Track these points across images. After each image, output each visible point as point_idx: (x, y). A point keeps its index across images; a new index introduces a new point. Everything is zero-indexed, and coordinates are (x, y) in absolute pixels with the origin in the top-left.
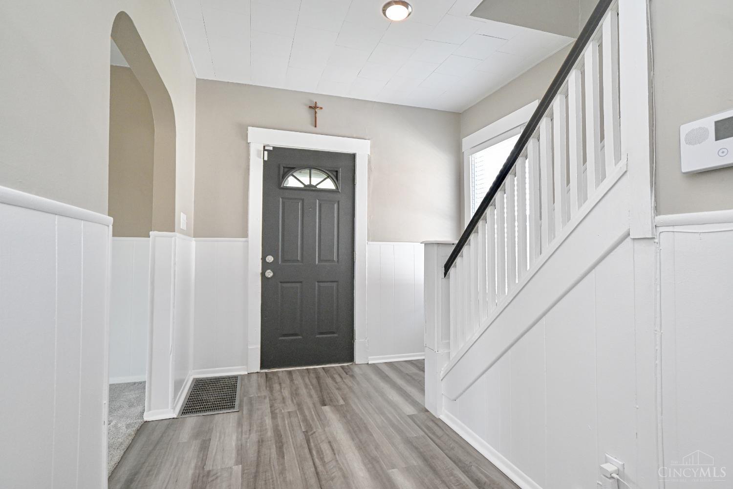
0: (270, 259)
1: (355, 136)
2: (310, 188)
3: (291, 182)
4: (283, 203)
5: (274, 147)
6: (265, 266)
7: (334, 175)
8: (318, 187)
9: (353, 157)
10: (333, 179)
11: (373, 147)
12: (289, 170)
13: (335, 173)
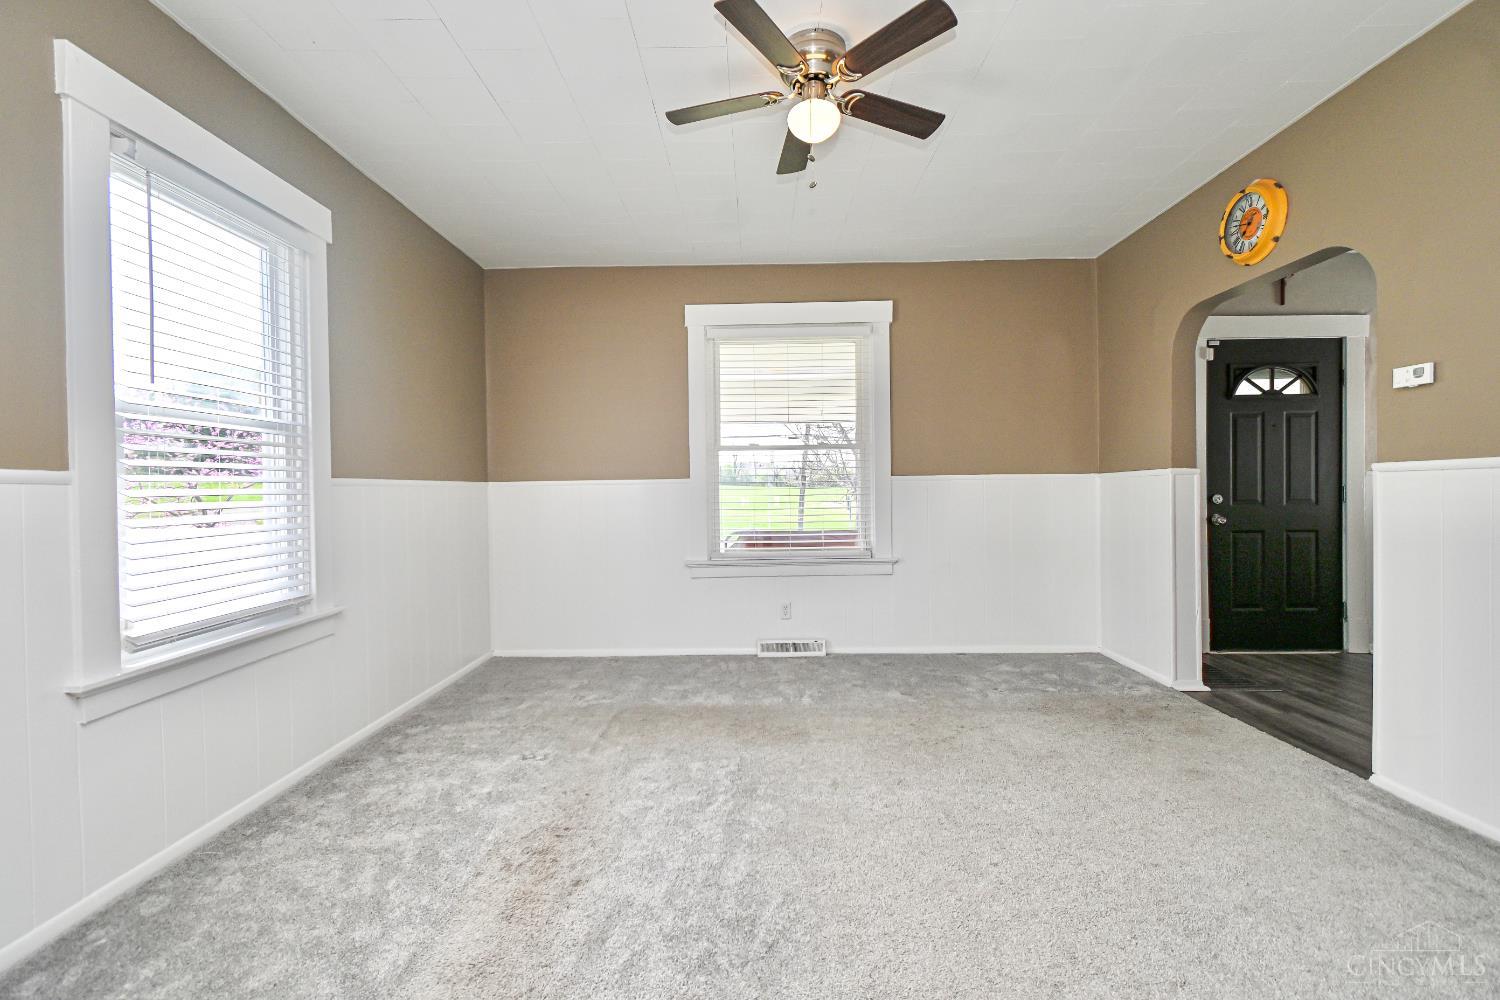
0: (1218, 499)
1: (1343, 310)
2: (1272, 395)
3: (1244, 389)
4: (1235, 421)
5: (1221, 341)
6: (1212, 508)
7: (1309, 375)
8: (1285, 392)
9: (1340, 343)
10: (1308, 378)
11: (1373, 322)
12: (1242, 374)
13: (1311, 371)
